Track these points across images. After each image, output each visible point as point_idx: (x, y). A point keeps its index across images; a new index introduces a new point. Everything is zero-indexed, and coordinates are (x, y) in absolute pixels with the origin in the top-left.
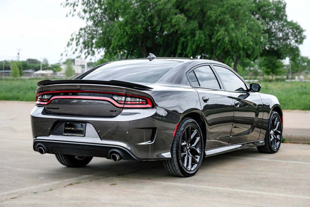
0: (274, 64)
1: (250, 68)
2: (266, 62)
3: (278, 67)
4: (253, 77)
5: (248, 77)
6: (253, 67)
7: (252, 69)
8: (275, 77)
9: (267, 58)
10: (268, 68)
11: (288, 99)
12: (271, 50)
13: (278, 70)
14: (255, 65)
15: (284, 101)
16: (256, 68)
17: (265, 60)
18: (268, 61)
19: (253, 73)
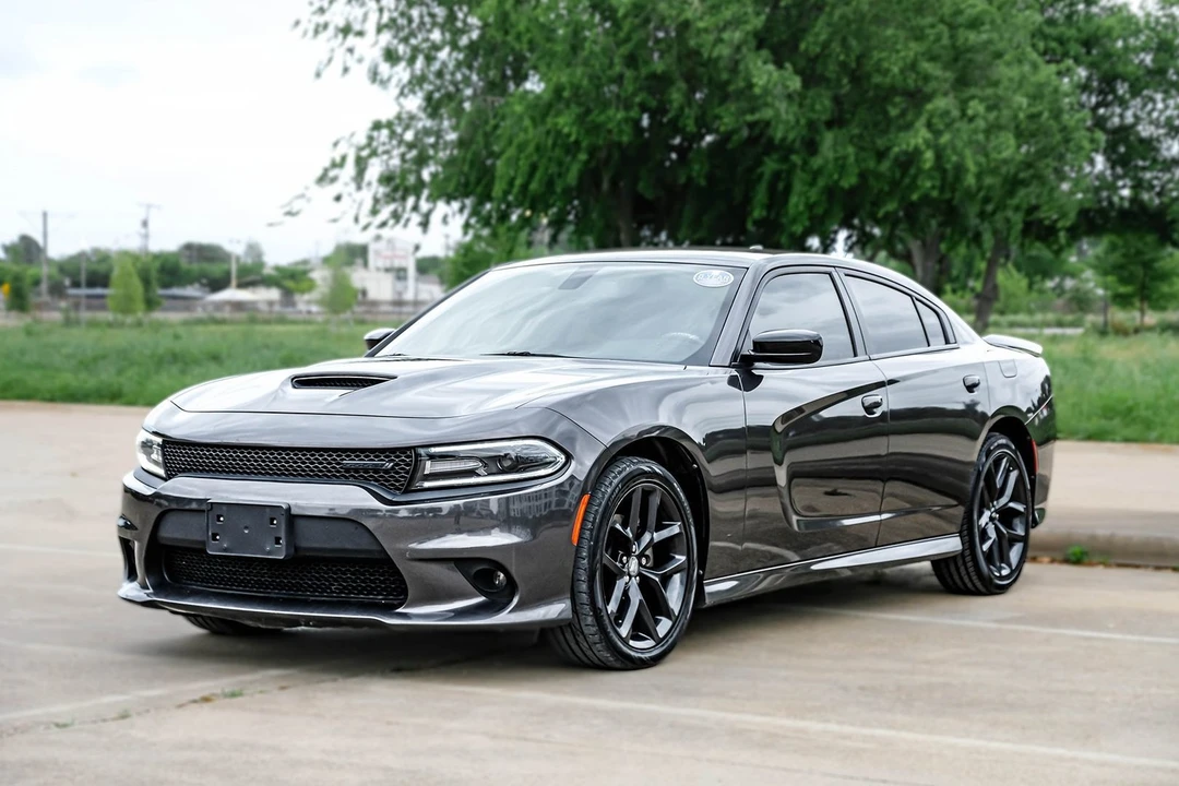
0: (1147, 265)
1: (1062, 279)
2: (1115, 258)
3: (1164, 276)
4: (1069, 318)
5: (1050, 316)
6: (1073, 275)
7: (1069, 283)
8: (1152, 318)
9: (1120, 242)
10: (1123, 281)
11: (1163, 402)
12: (1135, 208)
13: (1165, 289)
14: (1082, 271)
15: (1147, 408)
16: (1087, 280)
17: (1113, 248)
18: (1124, 250)
19: (1072, 299)
